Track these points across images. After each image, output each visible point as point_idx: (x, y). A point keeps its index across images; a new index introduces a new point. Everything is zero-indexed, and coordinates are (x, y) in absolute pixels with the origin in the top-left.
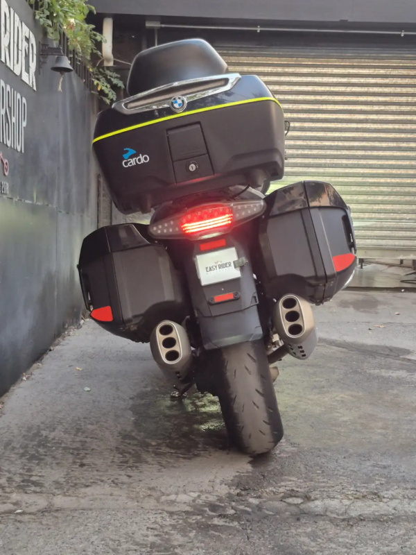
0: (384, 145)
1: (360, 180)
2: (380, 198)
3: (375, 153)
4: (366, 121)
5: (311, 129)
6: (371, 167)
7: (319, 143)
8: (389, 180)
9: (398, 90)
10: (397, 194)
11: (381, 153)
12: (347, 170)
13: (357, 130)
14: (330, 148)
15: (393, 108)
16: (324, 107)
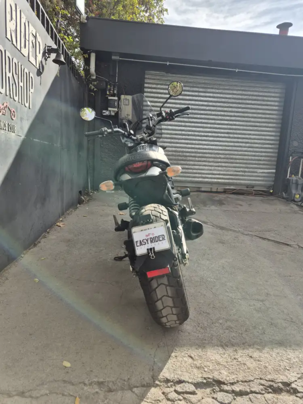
0: (223, 135)
1: (211, 151)
2: (219, 160)
3: (218, 139)
4: (215, 124)
5: (189, 126)
6: (216, 145)
7: (193, 133)
8: (224, 152)
9: (230, 109)
10: (227, 158)
11: (221, 139)
12: (205, 147)
13: (210, 128)
14: (198, 136)
15: (228, 118)
16: (196, 116)
